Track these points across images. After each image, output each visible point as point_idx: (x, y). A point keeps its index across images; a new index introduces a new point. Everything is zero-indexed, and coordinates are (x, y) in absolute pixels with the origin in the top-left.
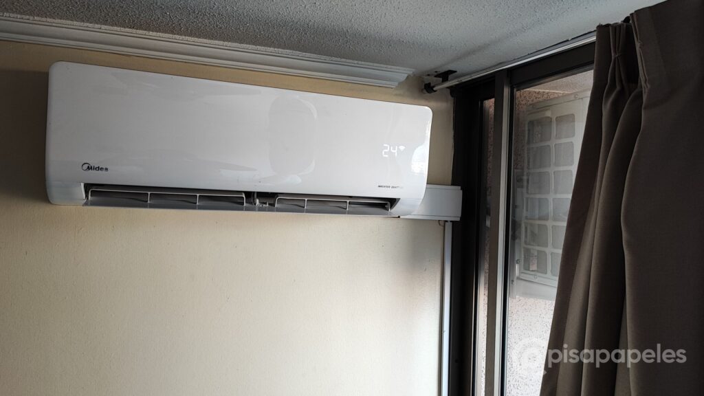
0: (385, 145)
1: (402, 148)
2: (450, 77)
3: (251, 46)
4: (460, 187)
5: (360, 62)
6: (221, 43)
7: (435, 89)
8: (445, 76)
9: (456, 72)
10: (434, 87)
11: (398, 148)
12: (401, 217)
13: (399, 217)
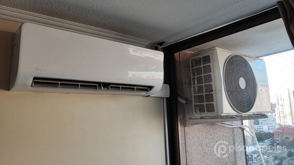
0: (150, 65)
1: (155, 67)
2: (163, 44)
3: (94, 27)
4: (168, 85)
5: (133, 37)
6: (83, 25)
7: (159, 48)
8: (161, 44)
9: (165, 42)
10: (158, 47)
11: (154, 67)
12: (151, 96)
13: (150, 96)
